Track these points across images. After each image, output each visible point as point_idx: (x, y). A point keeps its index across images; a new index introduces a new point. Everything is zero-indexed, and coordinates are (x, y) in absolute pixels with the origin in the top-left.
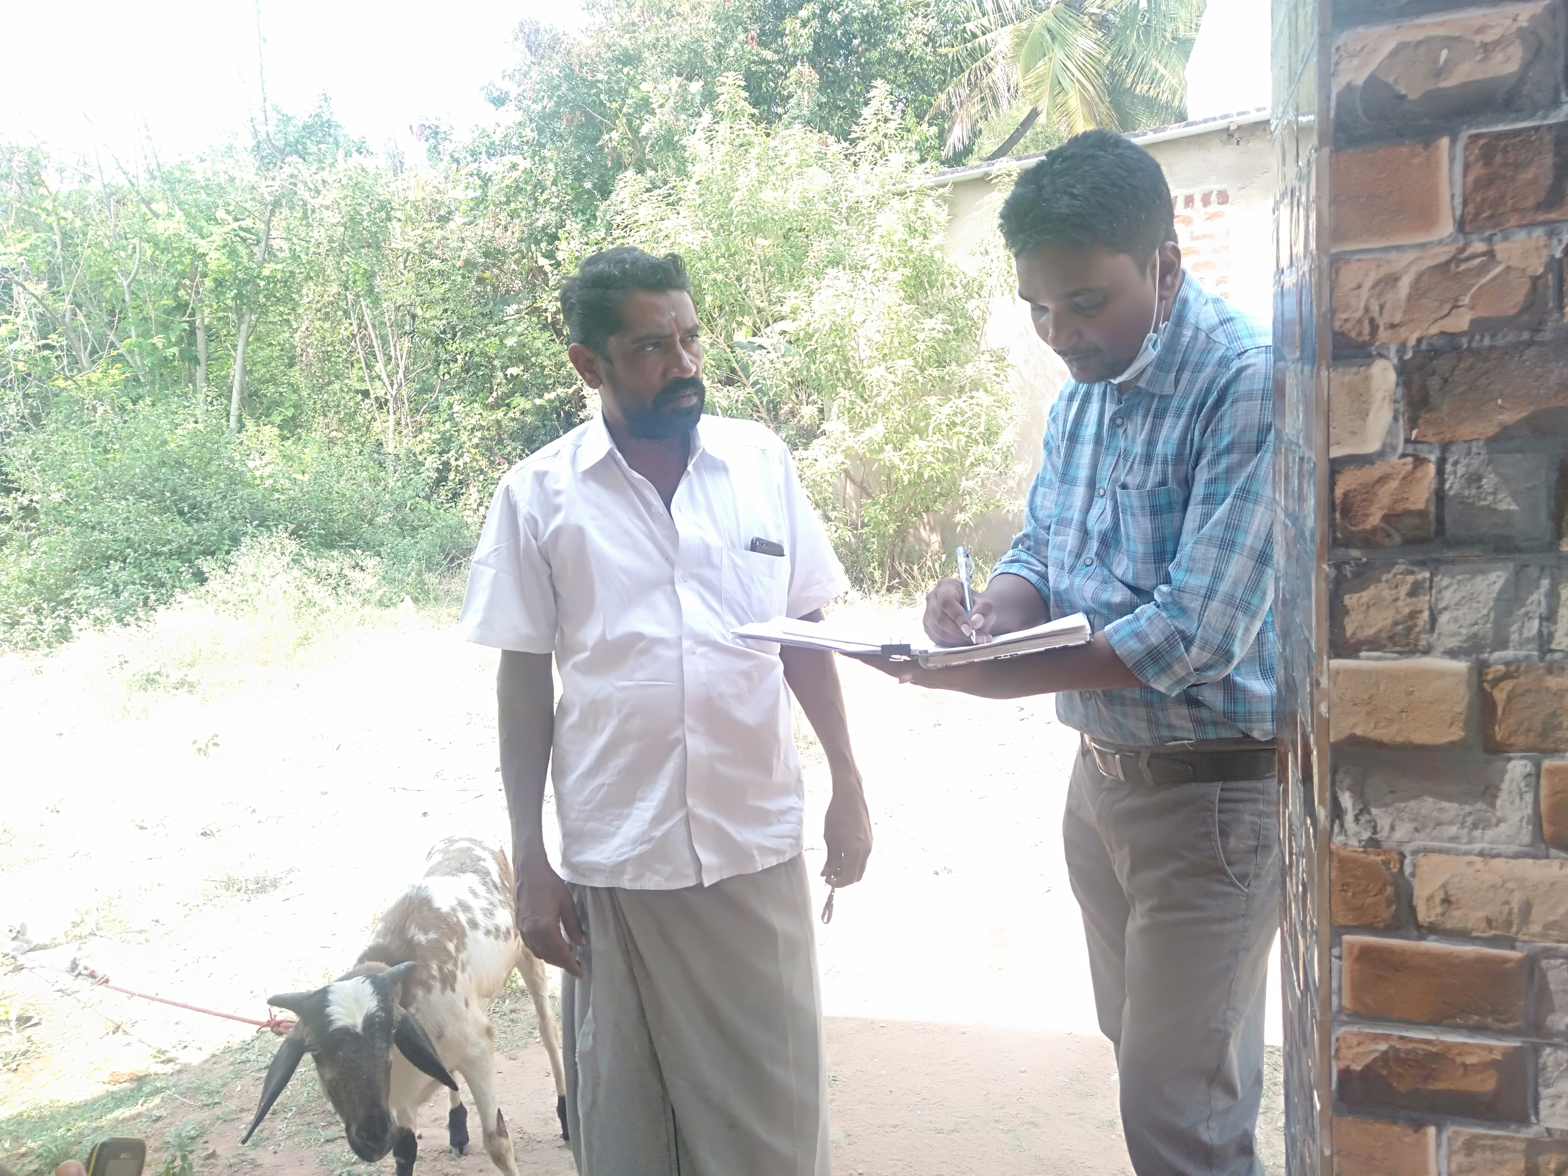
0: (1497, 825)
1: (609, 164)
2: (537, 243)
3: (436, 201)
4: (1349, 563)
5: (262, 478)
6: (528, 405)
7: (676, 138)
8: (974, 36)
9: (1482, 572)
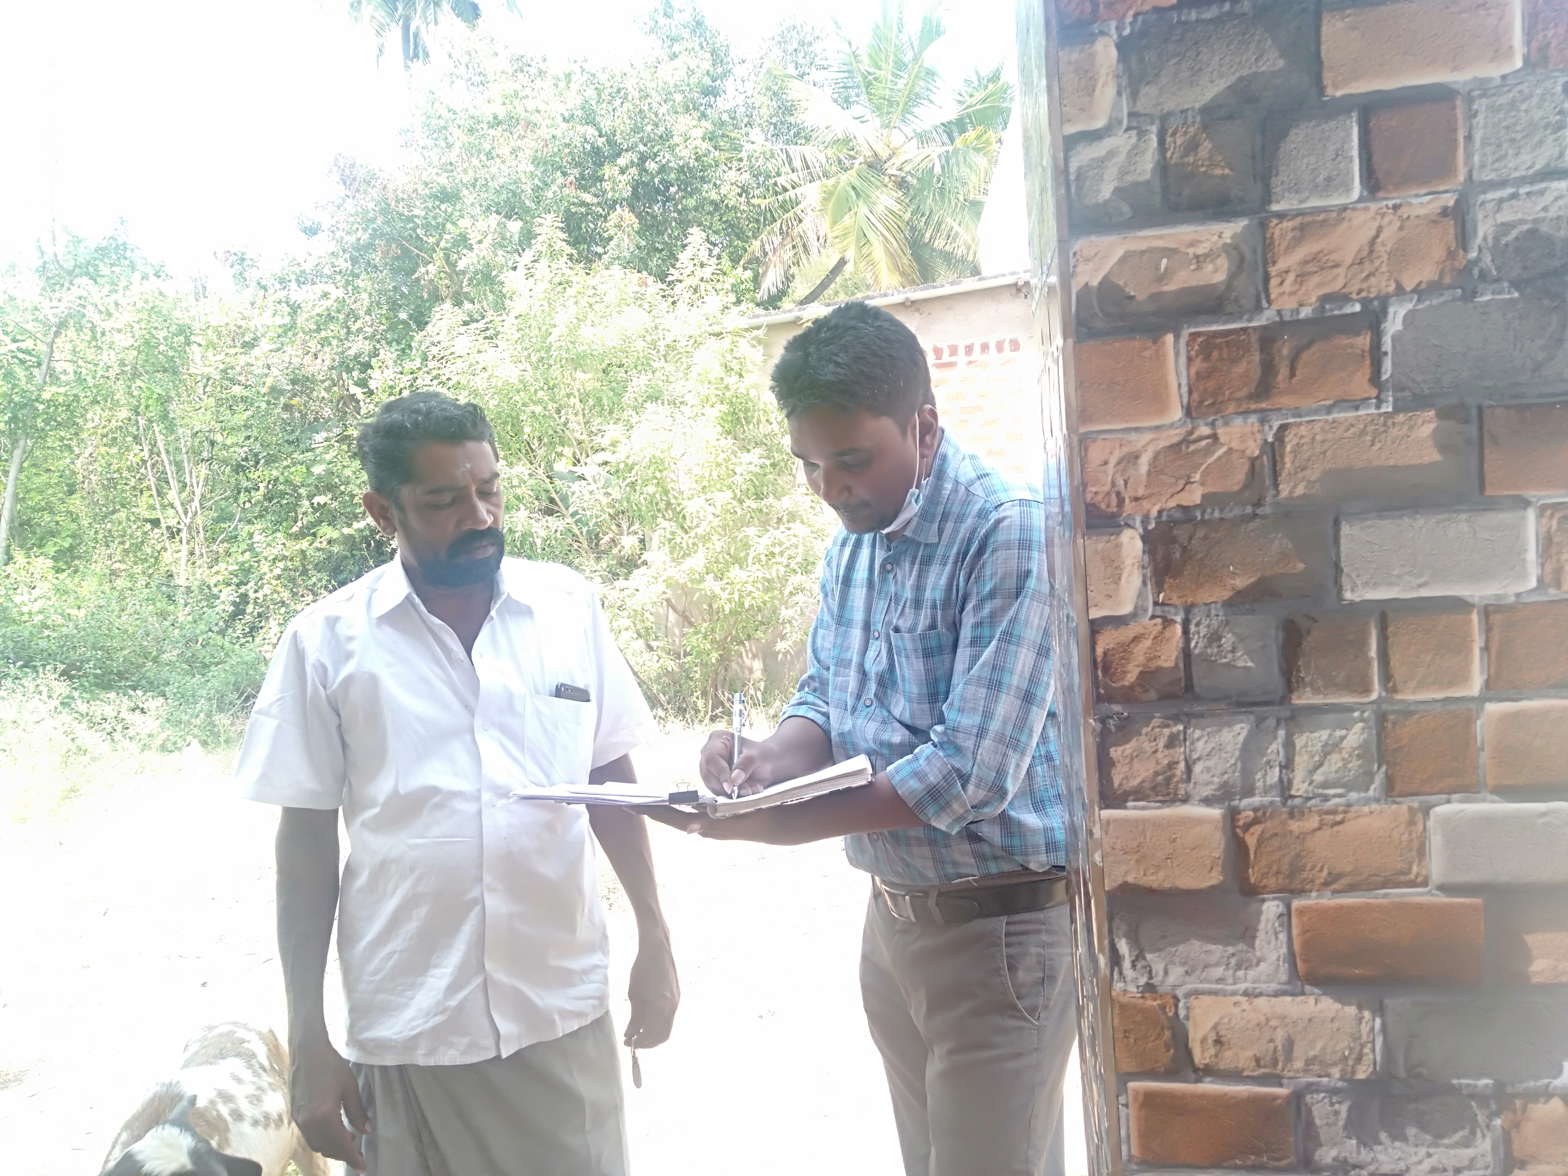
0: (1258, 964)
1: (426, 296)
2: (349, 371)
3: (240, 327)
4: (1112, 718)
5: (30, 613)
6: (335, 535)
7: (494, 273)
8: (785, 190)
9: (1229, 725)
